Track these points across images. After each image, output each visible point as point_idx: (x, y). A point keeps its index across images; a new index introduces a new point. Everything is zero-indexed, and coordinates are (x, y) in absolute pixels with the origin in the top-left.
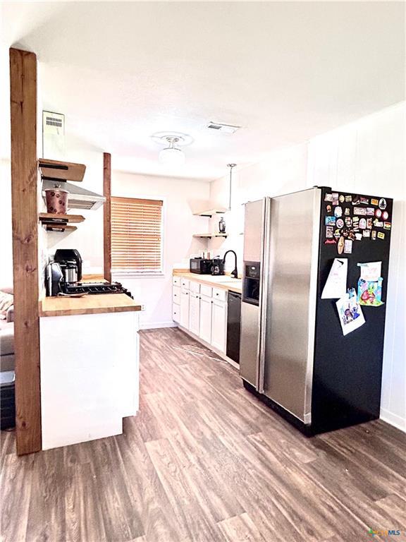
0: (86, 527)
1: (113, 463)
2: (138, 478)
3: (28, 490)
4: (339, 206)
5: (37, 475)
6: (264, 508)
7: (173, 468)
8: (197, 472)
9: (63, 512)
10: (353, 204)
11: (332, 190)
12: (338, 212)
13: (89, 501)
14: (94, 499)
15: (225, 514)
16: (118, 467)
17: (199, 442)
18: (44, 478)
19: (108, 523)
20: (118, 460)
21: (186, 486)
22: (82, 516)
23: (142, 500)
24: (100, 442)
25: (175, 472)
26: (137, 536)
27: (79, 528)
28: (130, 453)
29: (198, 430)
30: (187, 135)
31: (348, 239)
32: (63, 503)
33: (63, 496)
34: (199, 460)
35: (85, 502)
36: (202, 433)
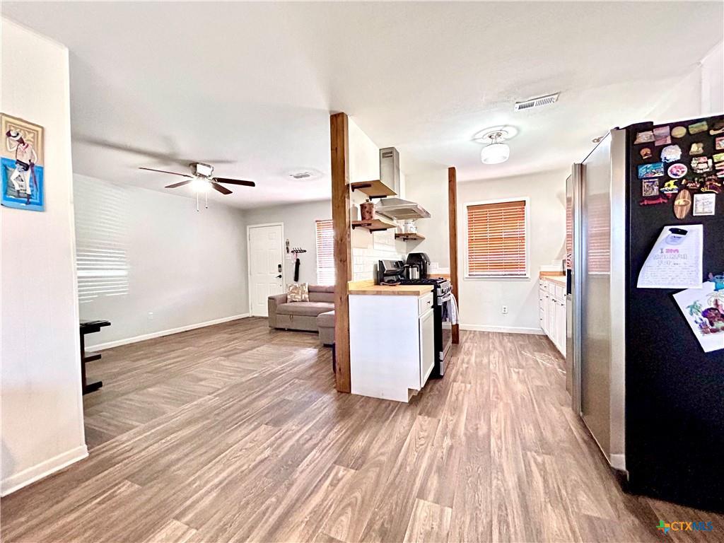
0: (333, 445)
1: (384, 418)
2: (390, 436)
3: (326, 410)
4: (673, 144)
5: (338, 404)
6: (475, 518)
7: (422, 442)
8: (439, 454)
9: (331, 430)
10: (712, 132)
11: (654, 124)
12: (673, 153)
13: (348, 433)
14: (352, 433)
15: (431, 497)
16: (383, 422)
17: (465, 434)
18: (339, 408)
19: (346, 451)
20: (388, 418)
21: (420, 458)
22: (337, 438)
23: (379, 450)
24: (388, 402)
25: (422, 445)
26: (353, 469)
27: (329, 444)
28: (400, 418)
29: (476, 425)
30: (505, 126)
31: (700, 192)
32: (334, 426)
33: (338, 422)
34: (451, 447)
35: (345, 433)
36: (477, 429)
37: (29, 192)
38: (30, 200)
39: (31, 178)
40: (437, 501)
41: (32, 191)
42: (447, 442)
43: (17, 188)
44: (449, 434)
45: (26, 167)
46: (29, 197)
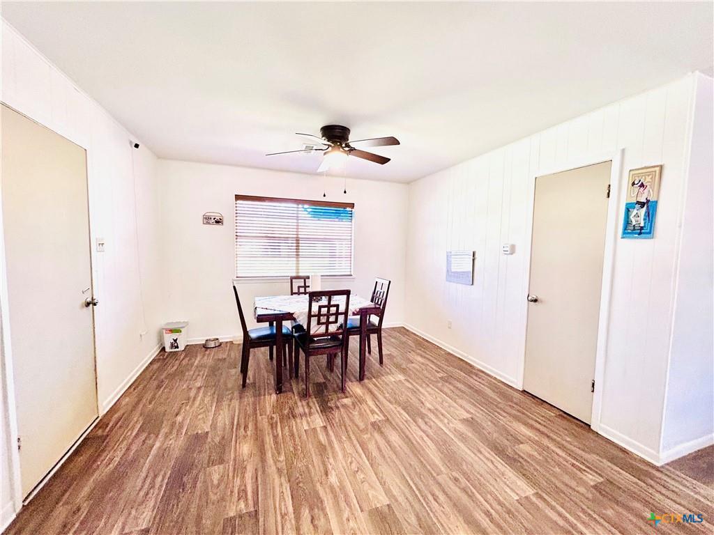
37: (642, 225)
38: (643, 231)
39: (646, 212)
40: (315, 429)
41: (645, 223)
42: (333, 479)
43: (634, 223)
44: (338, 490)
45: (642, 205)
46: (642, 228)
